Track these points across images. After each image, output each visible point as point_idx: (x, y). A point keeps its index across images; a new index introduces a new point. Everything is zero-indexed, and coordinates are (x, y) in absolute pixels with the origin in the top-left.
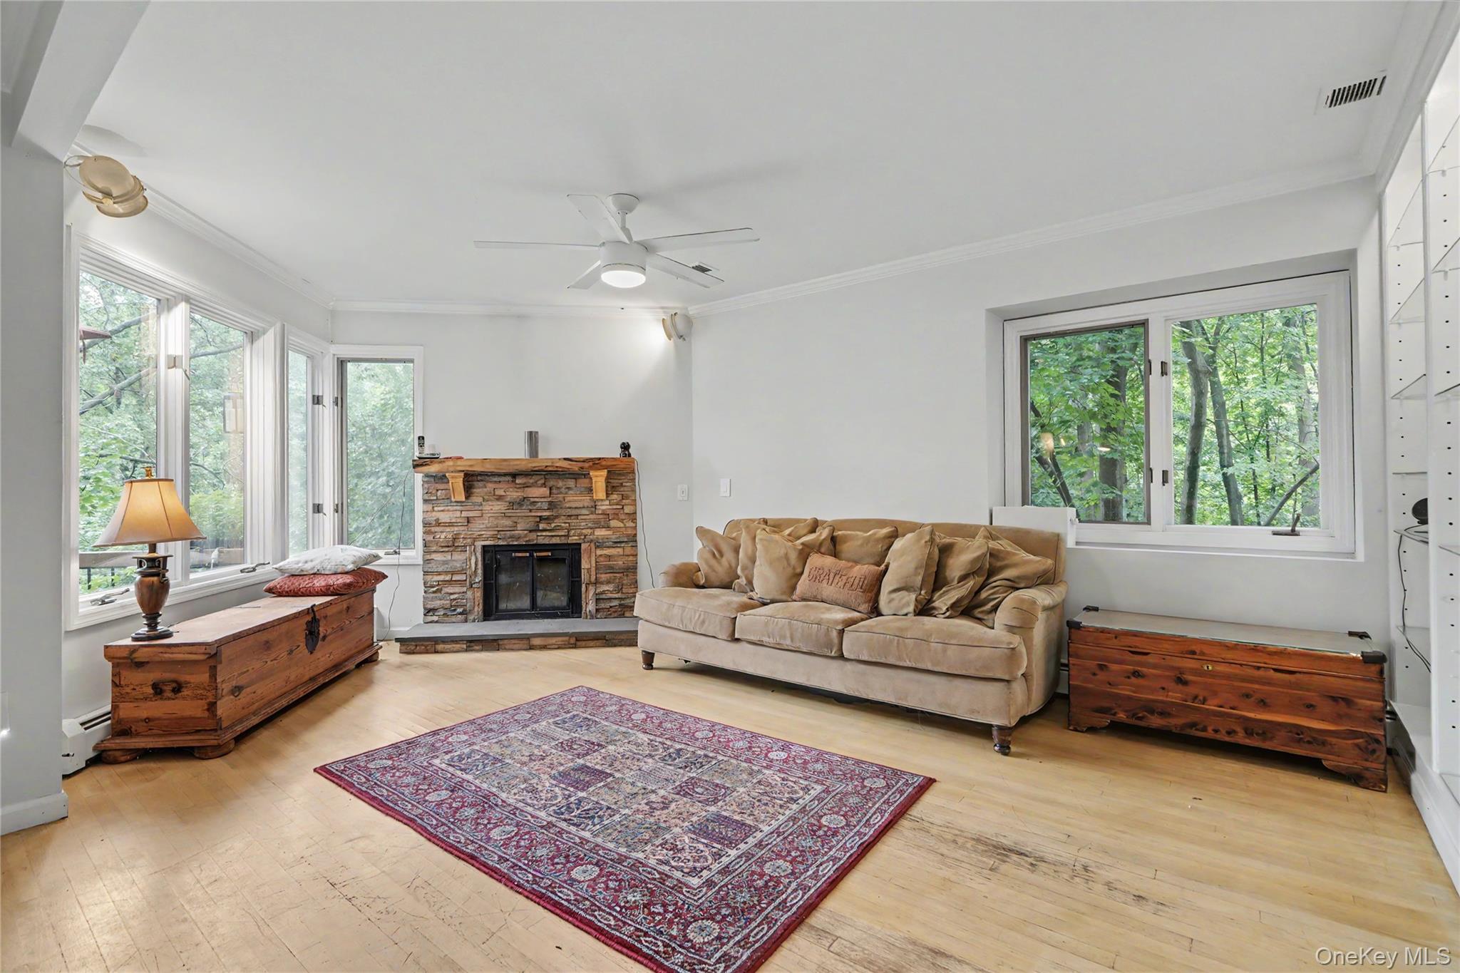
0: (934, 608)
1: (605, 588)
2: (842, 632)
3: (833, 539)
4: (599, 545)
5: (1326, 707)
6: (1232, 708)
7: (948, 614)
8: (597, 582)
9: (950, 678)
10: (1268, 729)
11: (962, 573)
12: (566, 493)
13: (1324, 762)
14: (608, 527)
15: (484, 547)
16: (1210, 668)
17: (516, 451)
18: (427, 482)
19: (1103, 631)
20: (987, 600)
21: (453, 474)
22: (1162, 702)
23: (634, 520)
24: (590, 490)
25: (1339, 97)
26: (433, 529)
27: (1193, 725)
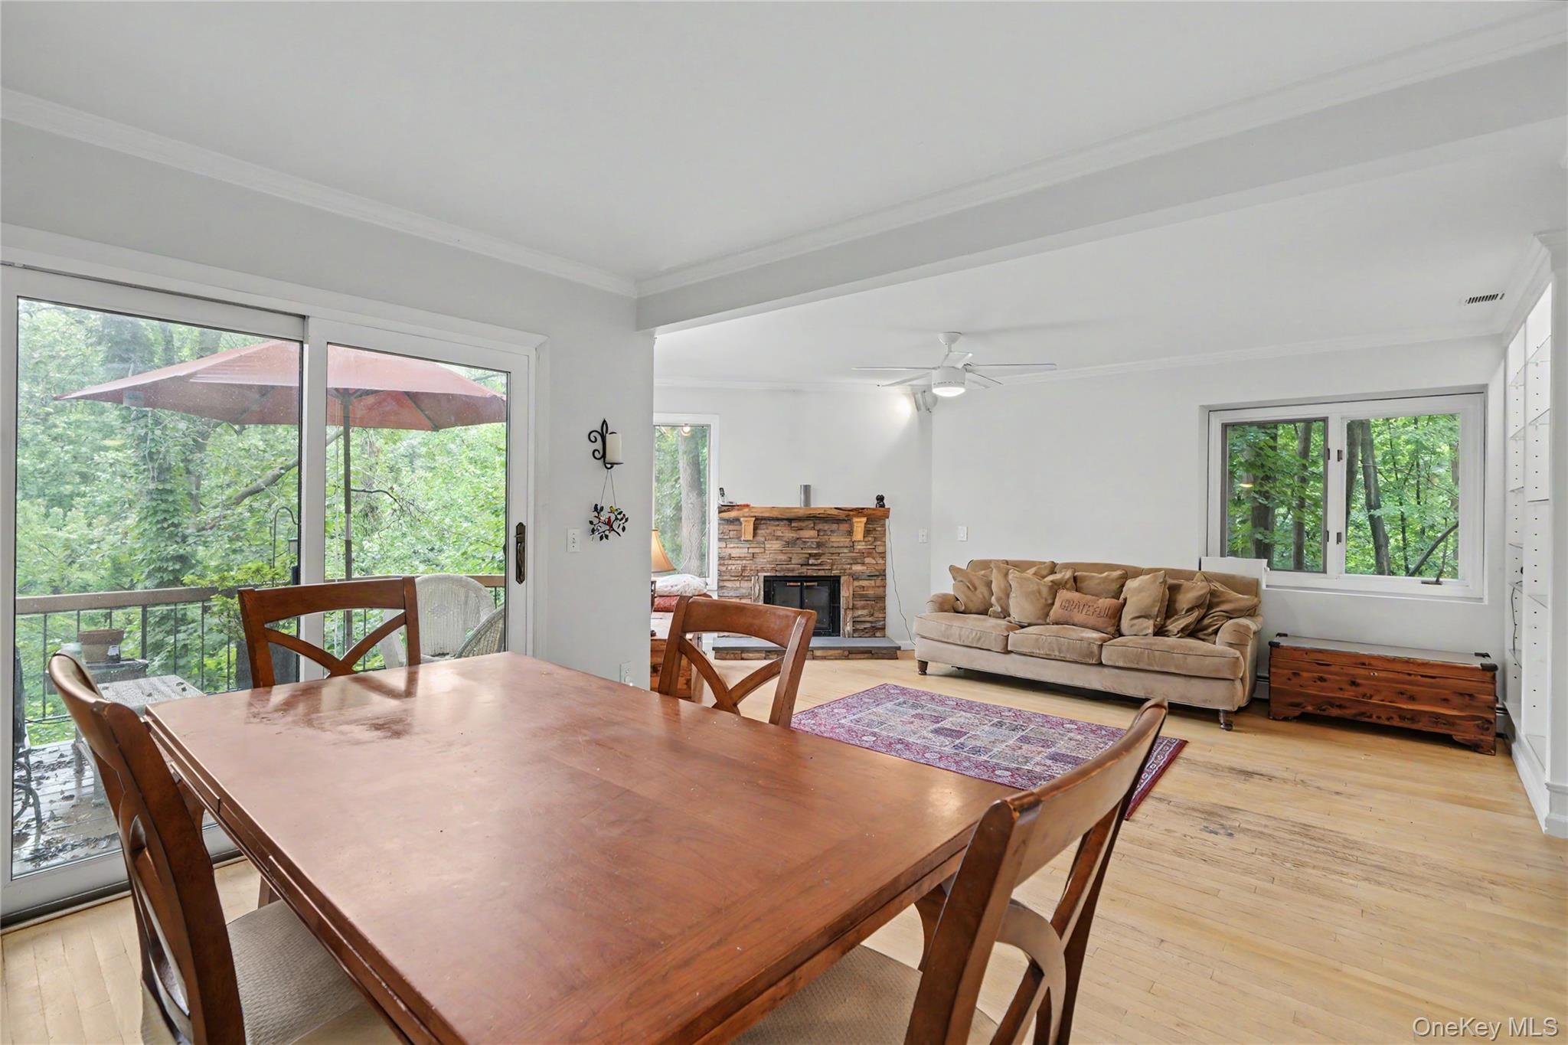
0: (1167, 631)
1: (860, 612)
2: (1101, 646)
3: (1075, 579)
4: (855, 577)
5: (1457, 700)
6: (1390, 702)
7: (1178, 635)
8: (854, 608)
9: (1188, 679)
10: (1415, 716)
11: (1190, 606)
12: (830, 535)
13: (1454, 737)
14: (863, 564)
15: (765, 577)
16: (1376, 674)
17: (792, 501)
18: (723, 524)
19: (1296, 649)
20: (1209, 626)
21: (746, 519)
22: (1339, 698)
23: (884, 558)
24: (850, 533)
25: (1472, 300)
26: (726, 562)
27: (1363, 714)
